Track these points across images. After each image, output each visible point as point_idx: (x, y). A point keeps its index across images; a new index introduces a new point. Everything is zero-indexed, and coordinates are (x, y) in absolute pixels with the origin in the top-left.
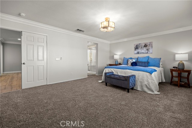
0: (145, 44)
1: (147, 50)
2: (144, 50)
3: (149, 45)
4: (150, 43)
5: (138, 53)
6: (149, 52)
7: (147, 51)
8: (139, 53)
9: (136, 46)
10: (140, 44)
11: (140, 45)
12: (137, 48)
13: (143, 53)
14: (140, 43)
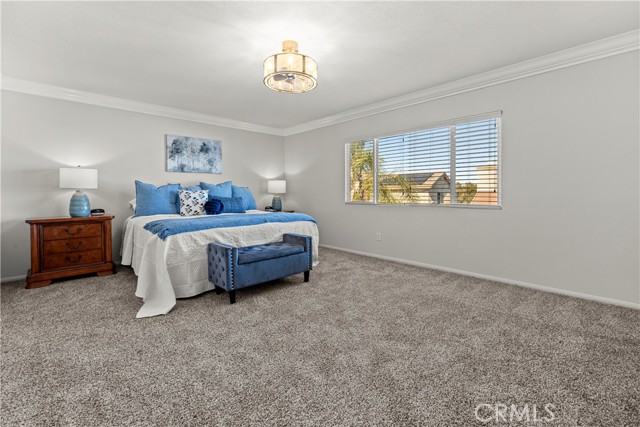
0: (204, 145)
1: (210, 162)
2: (201, 162)
3: (215, 149)
4: (218, 142)
5: (182, 168)
6: (214, 170)
7: (208, 167)
8: (185, 169)
9: (175, 143)
10: (187, 138)
11: (189, 142)
12: (176, 149)
13: (198, 171)
14: (187, 136)
